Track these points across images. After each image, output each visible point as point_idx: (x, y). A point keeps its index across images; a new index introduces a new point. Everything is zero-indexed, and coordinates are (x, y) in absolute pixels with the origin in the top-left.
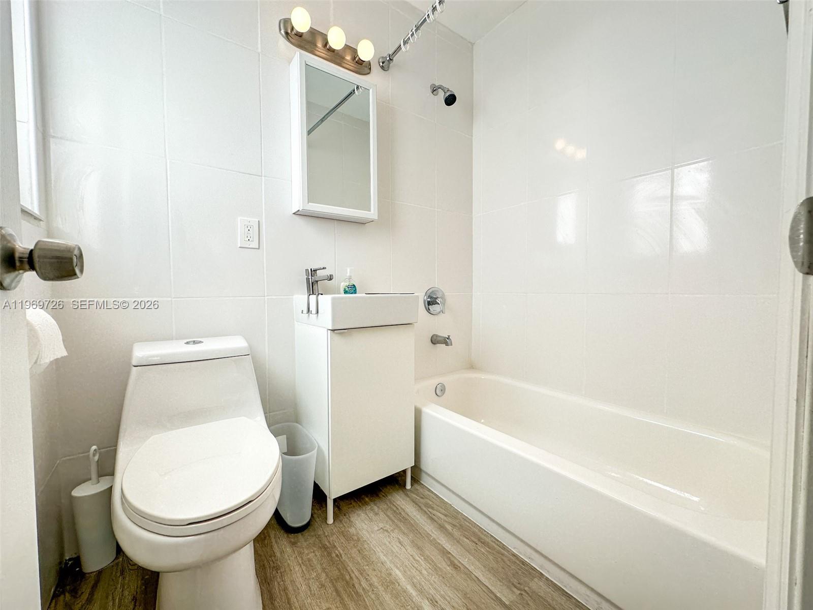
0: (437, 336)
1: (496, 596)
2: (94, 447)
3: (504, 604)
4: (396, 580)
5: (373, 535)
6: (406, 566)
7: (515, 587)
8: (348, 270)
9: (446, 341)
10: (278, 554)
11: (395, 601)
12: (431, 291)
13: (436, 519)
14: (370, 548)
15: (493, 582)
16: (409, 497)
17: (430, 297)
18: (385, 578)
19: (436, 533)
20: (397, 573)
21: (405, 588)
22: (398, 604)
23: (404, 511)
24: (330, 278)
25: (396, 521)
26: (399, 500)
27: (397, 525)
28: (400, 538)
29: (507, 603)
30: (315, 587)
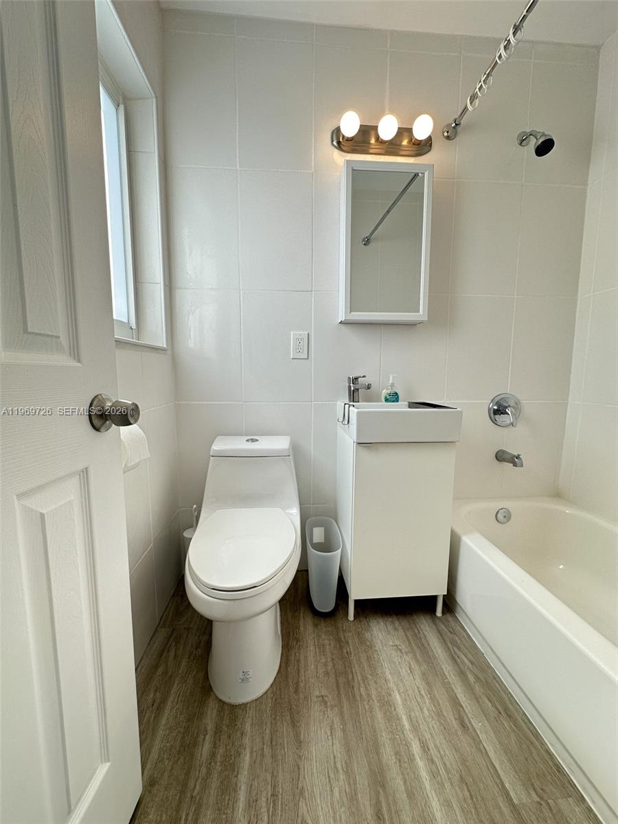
0: (503, 452)
1: (503, 784)
2: (195, 506)
3: (511, 800)
4: (394, 704)
5: (385, 648)
6: (408, 695)
7: (535, 790)
8: (391, 378)
9: (514, 460)
10: (302, 628)
11: (386, 723)
12: (499, 397)
13: (458, 660)
14: (379, 659)
15: (505, 767)
16: (435, 624)
17: (498, 404)
18: (384, 696)
19: (453, 677)
20: (398, 698)
21: (400, 716)
22: (388, 728)
23: (426, 638)
24: (369, 387)
25: (413, 645)
26: (424, 625)
27: (413, 649)
28: (412, 663)
29: (516, 801)
30: (321, 671)
